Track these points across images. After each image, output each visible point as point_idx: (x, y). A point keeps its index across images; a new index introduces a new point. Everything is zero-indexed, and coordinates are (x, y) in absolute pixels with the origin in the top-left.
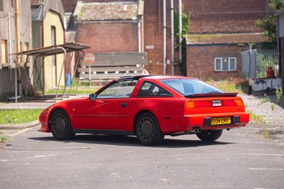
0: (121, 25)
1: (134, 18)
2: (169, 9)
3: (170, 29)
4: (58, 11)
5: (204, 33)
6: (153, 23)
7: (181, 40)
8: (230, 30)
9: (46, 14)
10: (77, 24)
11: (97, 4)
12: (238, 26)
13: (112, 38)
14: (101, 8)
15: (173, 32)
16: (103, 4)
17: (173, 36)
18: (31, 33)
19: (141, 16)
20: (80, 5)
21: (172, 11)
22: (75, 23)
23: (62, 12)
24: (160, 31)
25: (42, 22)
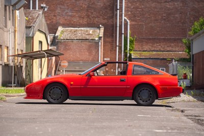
0: (87, 43)
1: (97, 39)
2: (121, 34)
3: (121, 47)
4: (44, 31)
5: (144, 51)
6: (110, 43)
7: (128, 55)
8: (162, 50)
9: (35, 32)
10: (58, 42)
11: (72, 28)
12: (168, 47)
13: (81, 52)
14: (75, 32)
15: (123, 50)
16: (76, 29)
17: (123, 52)
18: (25, 44)
19: (101, 37)
20: (60, 29)
21: (123, 35)
22: (57, 41)
23: (47, 33)
24: (114, 49)
25: (33, 37)
